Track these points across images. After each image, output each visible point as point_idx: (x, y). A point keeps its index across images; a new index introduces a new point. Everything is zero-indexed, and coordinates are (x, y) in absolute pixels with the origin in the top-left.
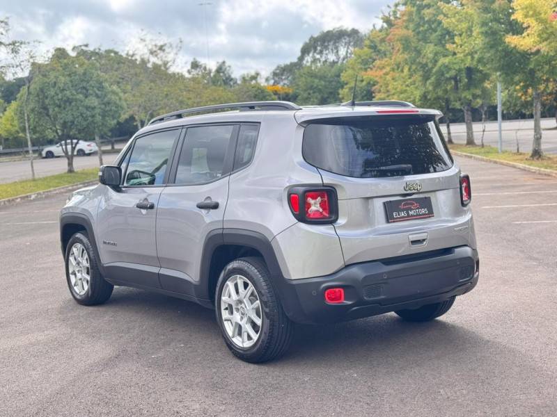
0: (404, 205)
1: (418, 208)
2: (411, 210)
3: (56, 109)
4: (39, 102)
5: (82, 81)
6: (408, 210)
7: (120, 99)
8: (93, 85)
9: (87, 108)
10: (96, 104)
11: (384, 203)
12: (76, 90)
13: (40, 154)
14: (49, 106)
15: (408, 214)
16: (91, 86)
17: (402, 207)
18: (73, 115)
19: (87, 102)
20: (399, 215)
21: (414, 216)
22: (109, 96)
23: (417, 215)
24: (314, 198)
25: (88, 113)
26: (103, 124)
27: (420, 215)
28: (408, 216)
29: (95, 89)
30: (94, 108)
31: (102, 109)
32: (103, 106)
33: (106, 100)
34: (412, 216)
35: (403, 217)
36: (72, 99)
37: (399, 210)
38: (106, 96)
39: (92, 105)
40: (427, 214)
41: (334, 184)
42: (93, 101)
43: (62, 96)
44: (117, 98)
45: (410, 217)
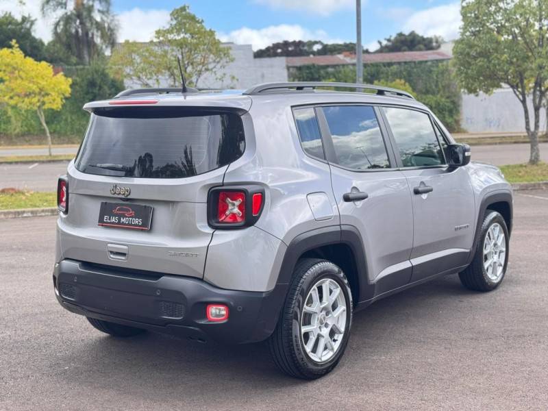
1: (132, 217)
2: (124, 216)
6: (120, 216)
11: (102, 203)
15: (119, 220)
17: (115, 211)
20: (110, 219)
21: (125, 224)
23: (128, 224)
27: (131, 225)
28: (119, 223)
34: (123, 224)
35: (113, 223)
40: (140, 226)
45: (121, 224)
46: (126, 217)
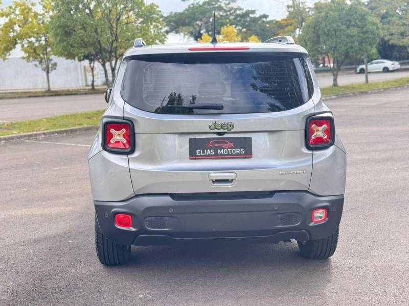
0: (212, 143)
1: (232, 148)
2: (221, 148)
3: (325, 38)
4: (314, 32)
5: (348, 15)
6: (216, 150)
7: (378, 28)
8: (356, 18)
9: (348, 36)
10: (356, 32)
11: (191, 140)
12: (342, 23)
13: (356, 71)
14: (321, 36)
16: (354, 18)
17: (210, 145)
18: (336, 42)
19: (349, 32)
20: (203, 152)
21: (224, 155)
22: (368, 26)
23: (228, 155)
24: (118, 129)
25: (348, 40)
26: (360, 49)
27: (233, 155)
28: (216, 154)
29: (357, 21)
30: (353, 37)
31: (361, 37)
32: (361, 35)
33: (365, 29)
34: (221, 154)
36: (338, 30)
37: (204, 148)
38: (366, 26)
39: (352, 34)
41: (132, 118)
42: (354, 31)
43: (330, 27)
44: (375, 27)
45: (219, 155)
46: (224, 149)
